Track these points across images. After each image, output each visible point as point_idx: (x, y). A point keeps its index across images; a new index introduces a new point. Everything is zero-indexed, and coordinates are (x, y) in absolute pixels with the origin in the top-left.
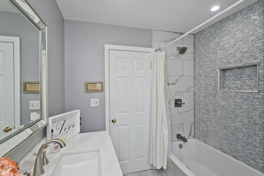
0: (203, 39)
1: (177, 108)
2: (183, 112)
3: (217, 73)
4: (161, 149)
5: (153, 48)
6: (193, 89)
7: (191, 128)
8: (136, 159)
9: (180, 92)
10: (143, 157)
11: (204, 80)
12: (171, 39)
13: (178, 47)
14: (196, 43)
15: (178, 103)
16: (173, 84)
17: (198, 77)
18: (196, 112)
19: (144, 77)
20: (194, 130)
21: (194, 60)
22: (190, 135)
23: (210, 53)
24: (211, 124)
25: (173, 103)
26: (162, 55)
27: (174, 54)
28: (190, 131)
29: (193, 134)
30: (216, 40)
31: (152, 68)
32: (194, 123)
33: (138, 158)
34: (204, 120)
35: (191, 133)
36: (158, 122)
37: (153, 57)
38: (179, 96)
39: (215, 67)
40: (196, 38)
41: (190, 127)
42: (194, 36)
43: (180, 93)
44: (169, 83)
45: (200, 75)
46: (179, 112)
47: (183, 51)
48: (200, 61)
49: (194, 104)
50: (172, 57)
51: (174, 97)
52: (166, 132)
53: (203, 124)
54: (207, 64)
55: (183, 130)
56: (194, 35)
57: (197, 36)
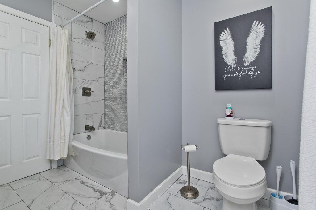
0: (112, 30)
1: (85, 98)
2: (93, 102)
3: (122, 62)
4: (60, 138)
5: (53, 23)
6: (103, 79)
7: (101, 119)
8: (25, 161)
9: (88, 80)
10: (37, 156)
11: (112, 69)
12: (79, 20)
13: (86, 32)
14: (106, 33)
15: (87, 92)
16: (80, 70)
17: (108, 67)
18: (106, 102)
19: (39, 55)
20: (105, 120)
21: (105, 50)
22: (100, 126)
23: (117, 44)
24: (117, 110)
25: (80, 91)
26: (64, 32)
27: (82, 38)
28: (100, 122)
29: (103, 125)
30: (122, 33)
31: (51, 47)
32: (105, 113)
33: (28, 159)
34: (112, 108)
35: (101, 123)
36: (57, 107)
37: (53, 34)
38: (87, 85)
39: (120, 57)
40: (107, 28)
41: (100, 117)
42: (105, 26)
43: (90, 82)
44: (76, 69)
45: (110, 65)
46: (88, 102)
47: (91, 36)
48: (109, 51)
49: (105, 94)
50: (80, 41)
51: (82, 85)
52: (68, 118)
53: (111, 112)
54: (115, 54)
55: (93, 121)
56: (105, 24)
57: (108, 26)
